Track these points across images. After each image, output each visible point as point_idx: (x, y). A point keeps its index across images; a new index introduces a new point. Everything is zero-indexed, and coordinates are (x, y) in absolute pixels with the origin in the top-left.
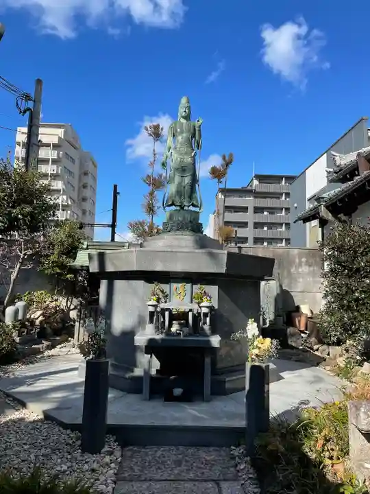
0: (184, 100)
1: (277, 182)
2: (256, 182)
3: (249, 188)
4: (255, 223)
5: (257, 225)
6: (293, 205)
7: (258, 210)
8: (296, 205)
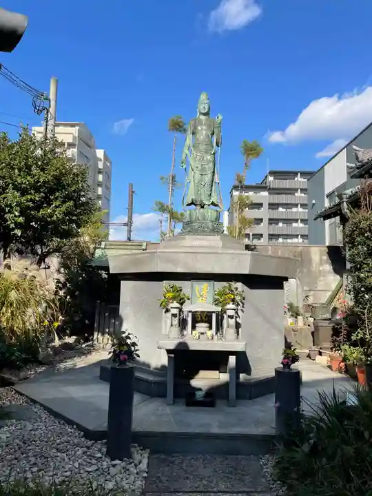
0: (203, 97)
1: (293, 177)
2: (271, 178)
3: (263, 185)
4: (270, 220)
5: (272, 221)
6: (312, 201)
7: (273, 206)
8: (314, 202)
